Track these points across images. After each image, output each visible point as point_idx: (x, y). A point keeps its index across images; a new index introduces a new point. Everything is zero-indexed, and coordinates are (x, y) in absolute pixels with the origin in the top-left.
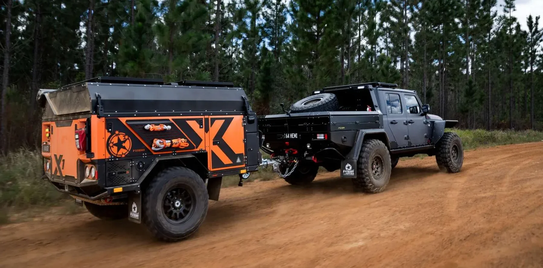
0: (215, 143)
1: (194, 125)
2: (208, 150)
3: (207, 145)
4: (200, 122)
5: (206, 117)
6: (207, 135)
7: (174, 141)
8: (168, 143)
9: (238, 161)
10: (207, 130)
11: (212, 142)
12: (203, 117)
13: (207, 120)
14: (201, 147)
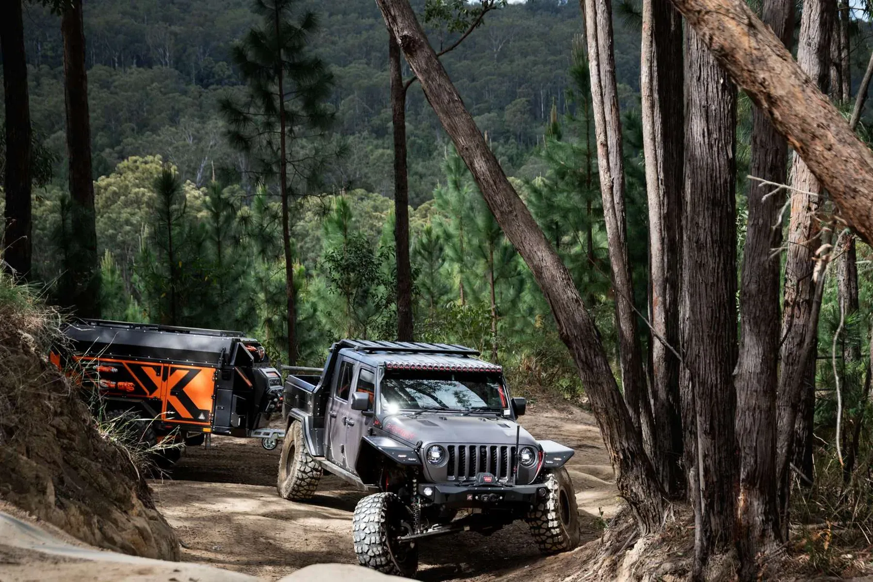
0: (172, 393)
1: (150, 372)
2: (163, 399)
3: (164, 393)
4: (157, 369)
5: (166, 365)
6: (164, 384)
7: (120, 383)
8: (113, 384)
9: (202, 417)
10: (165, 378)
11: (169, 391)
12: (162, 365)
13: (166, 369)
14: (156, 394)
